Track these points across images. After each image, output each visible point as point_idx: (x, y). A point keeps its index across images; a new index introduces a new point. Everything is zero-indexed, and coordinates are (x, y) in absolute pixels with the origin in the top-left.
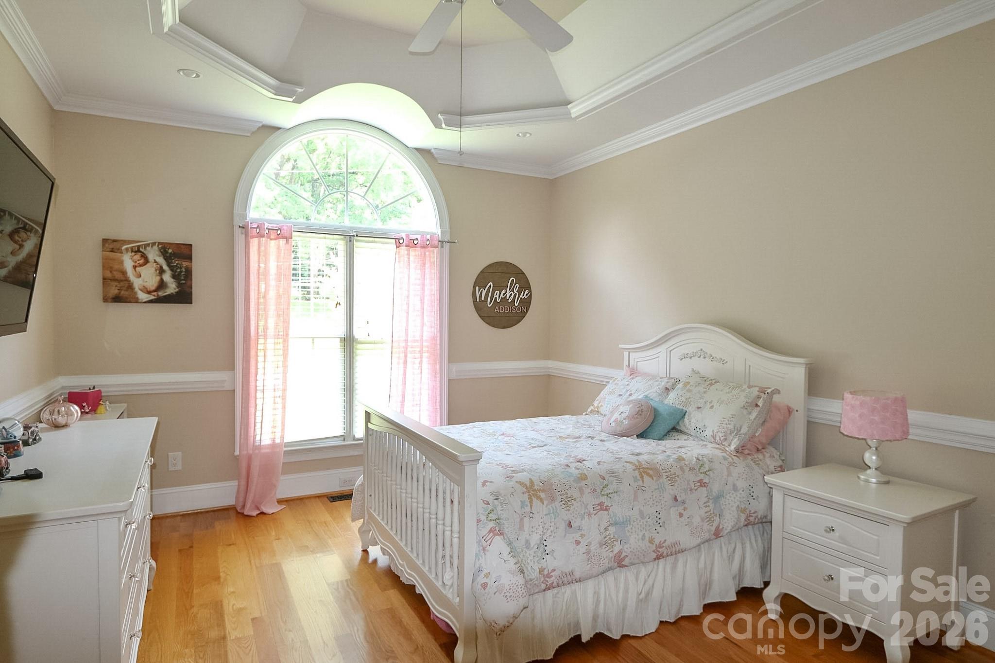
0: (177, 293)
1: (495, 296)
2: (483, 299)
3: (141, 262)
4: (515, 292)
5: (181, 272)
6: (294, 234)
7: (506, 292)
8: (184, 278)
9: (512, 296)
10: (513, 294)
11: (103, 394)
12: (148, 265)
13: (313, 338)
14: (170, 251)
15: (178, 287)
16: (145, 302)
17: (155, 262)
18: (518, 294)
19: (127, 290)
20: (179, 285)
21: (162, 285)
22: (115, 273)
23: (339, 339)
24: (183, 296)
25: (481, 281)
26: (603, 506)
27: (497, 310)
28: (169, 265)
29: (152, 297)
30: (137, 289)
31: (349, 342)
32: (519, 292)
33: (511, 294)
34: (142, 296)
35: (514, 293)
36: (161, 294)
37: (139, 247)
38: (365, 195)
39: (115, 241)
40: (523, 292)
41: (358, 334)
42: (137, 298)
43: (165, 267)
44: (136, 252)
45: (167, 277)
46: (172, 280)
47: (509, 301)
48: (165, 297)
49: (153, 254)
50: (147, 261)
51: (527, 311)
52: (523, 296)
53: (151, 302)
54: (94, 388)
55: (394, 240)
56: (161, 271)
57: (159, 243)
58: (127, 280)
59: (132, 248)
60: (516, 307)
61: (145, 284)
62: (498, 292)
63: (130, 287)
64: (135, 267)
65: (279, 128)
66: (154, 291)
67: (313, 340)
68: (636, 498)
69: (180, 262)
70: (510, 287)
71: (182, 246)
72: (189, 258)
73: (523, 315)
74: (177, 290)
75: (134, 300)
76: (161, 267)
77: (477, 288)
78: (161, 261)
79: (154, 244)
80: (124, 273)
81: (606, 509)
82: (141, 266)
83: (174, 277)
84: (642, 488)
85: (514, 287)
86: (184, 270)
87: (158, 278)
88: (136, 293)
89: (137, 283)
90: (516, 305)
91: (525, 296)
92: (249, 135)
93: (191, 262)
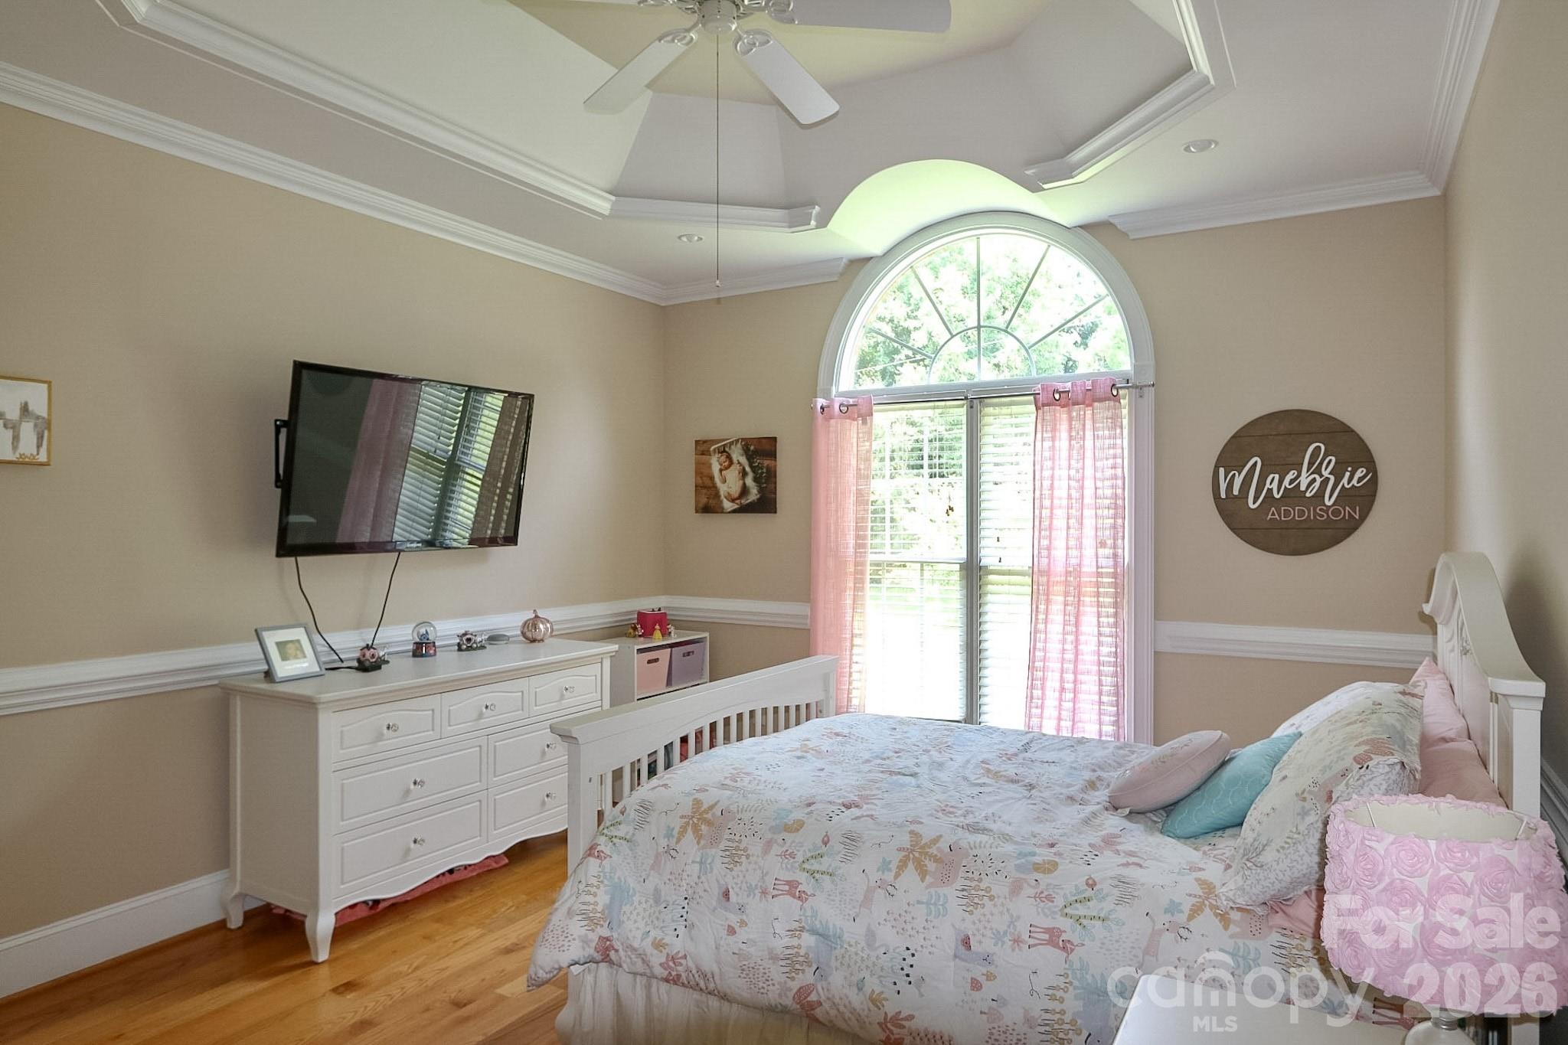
0: (758, 499)
1: (1268, 486)
2: (1236, 492)
3: (726, 464)
4: (1326, 474)
5: (763, 473)
6: (875, 408)
7: (1299, 476)
8: (767, 480)
9: (1317, 484)
10: (1319, 480)
11: (668, 617)
12: (732, 468)
13: (922, 563)
14: (752, 448)
15: (759, 492)
16: (729, 512)
17: (739, 463)
18: (1332, 478)
19: (714, 498)
20: (761, 490)
21: (745, 491)
22: (704, 478)
23: (958, 566)
24: (766, 504)
25: (1232, 455)
26: (796, 888)
27: (1273, 514)
28: (751, 466)
29: (736, 506)
30: (722, 497)
31: (973, 573)
32: (1338, 474)
33: (1314, 480)
34: (728, 505)
35: (1321, 476)
36: (744, 501)
37: (724, 446)
38: (1007, 327)
39: (705, 442)
40: (1348, 474)
41: (988, 557)
42: (723, 508)
43: (748, 469)
44: (722, 452)
45: (749, 481)
46: (754, 484)
47: (1308, 495)
48: (748, 505)
49: (737, 455)
50: (731, 463)
51: (1363, 518)
52: (1349, 481)
53: (734, 511)
54: (659, 610)
55: (1032, 398)
56: (744, 474)
57: (743, 439)
58: (714, 486)
59: (718, 448)
60: (1330, 507)
61: (729, 490)
62: (1277, 476)
63: (717, 495)
64: (721, 470)
65: (868, 259)
66: (737, 499)
67: (922, 566)
68: (867, 900)
69: (761, 461)
70: (1311, 464)
71: (764, 441)
72: (772, 454)
73: (1350, 527)
74: (758, 496)
75: (720, 511)
76: (744, 469)
77: (1222, 470)
78: (744, 460)
79: (737, 441)
80: (712, 478)
81: (801, 897)
82: (727, 468)
83: (755, 480)
84: (889, 889)
85: (1321, 463)
86: (765, 470)
87: (741, 482)
88: (721, 502)
89: (723, 489)
90: (1329, 503)
91: (1354, 482)
92: (835, 279)
93: (775, 460)
